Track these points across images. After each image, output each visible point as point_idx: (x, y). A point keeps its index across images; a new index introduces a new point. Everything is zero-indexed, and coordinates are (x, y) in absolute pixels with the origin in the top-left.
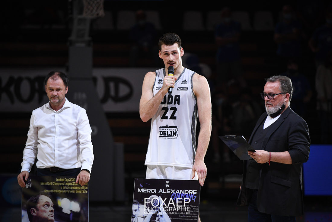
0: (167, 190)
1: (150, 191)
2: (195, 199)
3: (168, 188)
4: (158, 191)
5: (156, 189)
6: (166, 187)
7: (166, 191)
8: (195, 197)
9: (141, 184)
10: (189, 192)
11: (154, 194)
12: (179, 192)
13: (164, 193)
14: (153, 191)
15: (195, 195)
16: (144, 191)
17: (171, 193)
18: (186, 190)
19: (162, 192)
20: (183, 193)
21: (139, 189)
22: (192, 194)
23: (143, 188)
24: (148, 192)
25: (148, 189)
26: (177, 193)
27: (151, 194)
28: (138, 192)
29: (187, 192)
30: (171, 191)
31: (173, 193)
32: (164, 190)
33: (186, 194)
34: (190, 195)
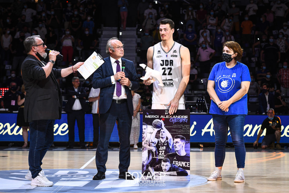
0: (167, 116)
1: (154, 117)
2: (187, 121)
3: (167, 115)
4: (160, 117)
5: (158, 116)
6: (166, 114)
7: (165, 117)
8: (187, 120)
9: (147, 113)
10: (182, 117)
11: (157, 118)
12: (175, 117)
13: (164, 117)
14: (156, 117)
15: (186, 119)
16: (150, 117)
17: (170, 118)
18: (180, 116)
19: (163, 117)
20: (178, 118)
21: (146, 116)
22: (184, 118)
23: (149, 115)
24: (153, 118)
25: (152, 116)
26: (174, 118)
27: (155, 119)
28: (146, 117)
29: (181, 117)
30: (169, 117)
31: (171, 118)
32: (164, 116)
33: (180, 118)
34: (183, 119)
